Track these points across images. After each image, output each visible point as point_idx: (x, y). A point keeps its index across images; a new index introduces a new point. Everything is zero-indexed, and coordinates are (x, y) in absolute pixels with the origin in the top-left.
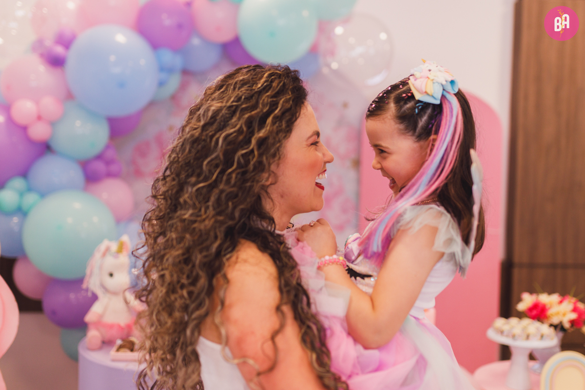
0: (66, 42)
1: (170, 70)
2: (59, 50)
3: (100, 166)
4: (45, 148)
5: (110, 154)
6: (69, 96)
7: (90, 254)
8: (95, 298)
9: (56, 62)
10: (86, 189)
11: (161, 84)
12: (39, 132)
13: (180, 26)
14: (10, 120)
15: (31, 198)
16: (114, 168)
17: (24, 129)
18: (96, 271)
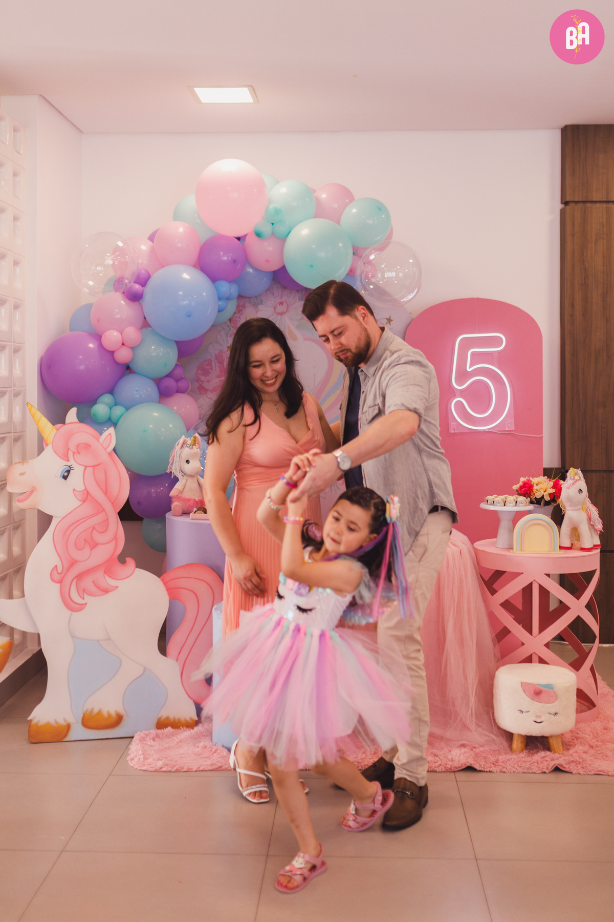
0: (143, 281)
1: (228, 299)
2: (137, 287)
3: (171, 383)
4: (127, 369)
5: (179, 372)
6: (145, 324)
7: (172, 447)
8: (176, 480)
9: (135, 298)
10: (159, 402)
11: (220, 311)
12: (123, 355)
13: (234, 261)
14: (101, 346)
15: (118, 411)
16: (182, 384)
17: (112, 353)
18: (176, 459)
